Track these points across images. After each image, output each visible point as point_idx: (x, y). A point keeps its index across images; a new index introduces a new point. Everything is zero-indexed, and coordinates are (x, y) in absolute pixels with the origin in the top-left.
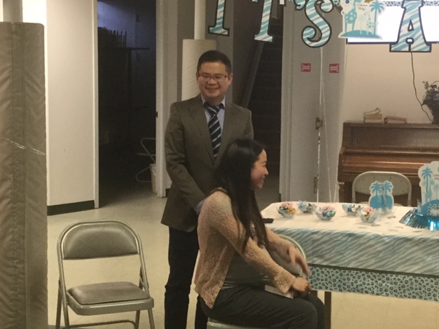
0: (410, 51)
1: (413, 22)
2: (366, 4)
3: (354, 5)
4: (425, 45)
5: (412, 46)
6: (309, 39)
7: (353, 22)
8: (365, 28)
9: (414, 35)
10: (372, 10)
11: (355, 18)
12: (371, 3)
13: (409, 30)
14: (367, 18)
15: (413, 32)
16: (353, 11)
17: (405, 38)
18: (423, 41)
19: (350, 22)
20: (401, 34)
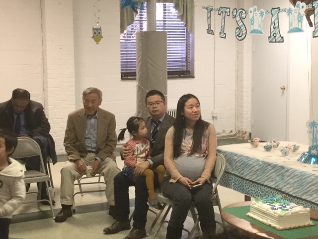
0: (275, 42)
1: (275, 23)
3: (253, 13)
4: (281, 38)
5: (276, 38)
6: (238, 36)
8: (257, 28)
9: (276, 31)
10: (260, 16)
11: (254, 22)
12: (259, 12)
13: (274, 28)
14: (258, 21)
16: (253, 17)
17: (273, 33)
18: (279, 35)
19: (252, 24)
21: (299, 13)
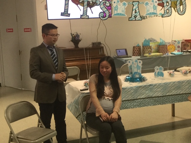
0: (135, 20)
1: (136, 10)
2: (121, 3)
3: (117, 4)
4: (140, 18)
5: (136, 18)
6: (102, 17)
7: (117, 10)
8: (121, 12)
9: (137, 14)
10: (123, 5)
11: (117, 9)
12: (122, 3)
13: (135, 13)
14: (121, 8)
15: (136, 13)
16: (117, 6)
17: (134, 15)
18: (140, 16)
19: (116, 10)
20: (133, 14)
21: (154, 5)
